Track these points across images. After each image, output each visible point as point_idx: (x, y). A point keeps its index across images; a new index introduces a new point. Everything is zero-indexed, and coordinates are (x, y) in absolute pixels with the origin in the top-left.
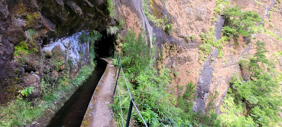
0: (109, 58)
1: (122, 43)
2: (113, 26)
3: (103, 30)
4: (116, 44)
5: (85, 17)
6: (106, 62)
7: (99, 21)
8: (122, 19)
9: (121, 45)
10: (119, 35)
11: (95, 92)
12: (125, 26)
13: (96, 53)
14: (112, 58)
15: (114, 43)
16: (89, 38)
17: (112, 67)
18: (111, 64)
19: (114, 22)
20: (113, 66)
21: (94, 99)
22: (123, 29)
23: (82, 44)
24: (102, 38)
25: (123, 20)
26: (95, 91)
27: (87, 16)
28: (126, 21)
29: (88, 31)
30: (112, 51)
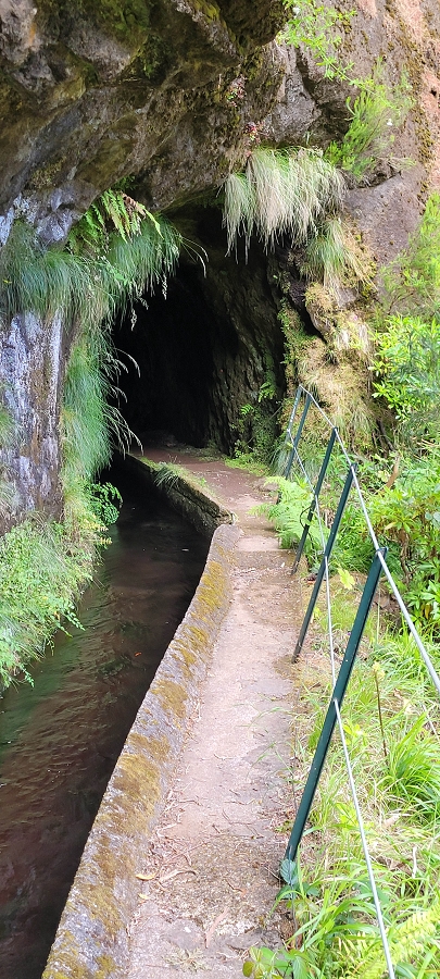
0: (231, 463)
1: (368, 318)
2: (284, 144)
3: (192, 194)
4: (310, 329)
5: (59, 76)
6: (199, 499)
7: (169, 103)
8: (381, 71)
9: (352, 333)
10: (340, 243)
11: (117, 800)
12: (407, 142)
13: (116, 412)
14: (257, 468)
15: (288, 318)
16: (67, 271)
17: (258, 561)
18: (253, 528)
19: (298, 111)
20: (269, 545)
21: (109, 875)
22: (381, 178)
23: (7, 329)
24: (185, 269)
25: (395, 79)
26: (110, 794)
27: (77, 61)
28: (417, 87)
29: (63, 207)
30: (267, 391)
